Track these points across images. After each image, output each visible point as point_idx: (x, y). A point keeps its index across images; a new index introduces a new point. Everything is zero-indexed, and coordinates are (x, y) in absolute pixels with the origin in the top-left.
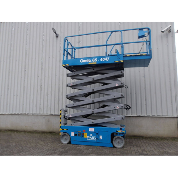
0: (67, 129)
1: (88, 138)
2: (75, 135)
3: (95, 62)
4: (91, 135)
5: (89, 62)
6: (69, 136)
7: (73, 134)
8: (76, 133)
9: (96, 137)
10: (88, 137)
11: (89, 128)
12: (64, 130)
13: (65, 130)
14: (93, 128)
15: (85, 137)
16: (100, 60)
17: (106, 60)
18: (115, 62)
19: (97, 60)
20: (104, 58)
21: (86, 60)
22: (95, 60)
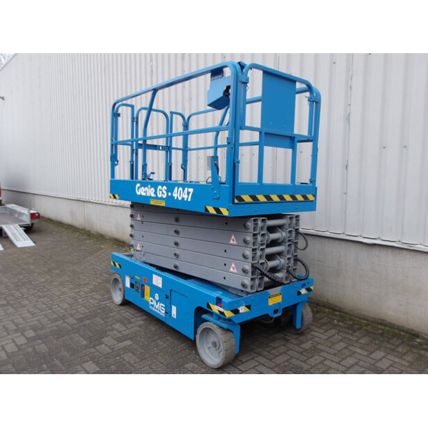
0: (120, 266)
2: (132, 286)
3: (162, 198)
4: (157, 296)
5: (151, 197)
7: (128, 282)
8: (132, 281)
9: (165, 309)
10: (152, 301)
11: (154, 276)
13: (117, 265)
14: (159, 278)
15: (145, 296)
16: (172, 194)
17: (185, 197)
18: (207, 210)
19: (167, 191)
20: (180, 189)
21: (146, 188)
22: (162, 192)
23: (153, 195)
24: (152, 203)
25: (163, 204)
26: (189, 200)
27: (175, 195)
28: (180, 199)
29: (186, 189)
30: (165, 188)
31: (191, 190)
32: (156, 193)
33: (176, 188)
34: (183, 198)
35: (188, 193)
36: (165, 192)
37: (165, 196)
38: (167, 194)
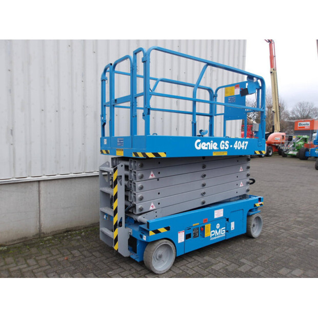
0: (168, 228)
1: (213, 237)
2: (188, 236)
3: (224, 150)
4: (218, 226)
5: (213, 150)
6: (172, 246)
7: (181, 238)
8: (188, 233)
9: (226, 229)
10: (213, 233)
11: (215, 211)
12: (159, 232)
13: (162, 230)
14: (221, 210)
15: (206, 235)
16: (233, 146)
17: (243, 147)
18: (255, 153)
19: (229, 144)
20: (240, 142)
21: (208, 143)
22: (225, 146)
23: (215, 148)
24: (214, 154)
25: (226, 154)
26: (245, 148)
27: (235, 147)
28: (239, 148)
29: (244, 142)
30: (227, 142)
31: (247, 143)
32: (218, 146)
33: (237, 142)
34: (241, 148)
35: (245, 144)
36: (227, 145)
37: (227, 148)
38: (229, 146)
